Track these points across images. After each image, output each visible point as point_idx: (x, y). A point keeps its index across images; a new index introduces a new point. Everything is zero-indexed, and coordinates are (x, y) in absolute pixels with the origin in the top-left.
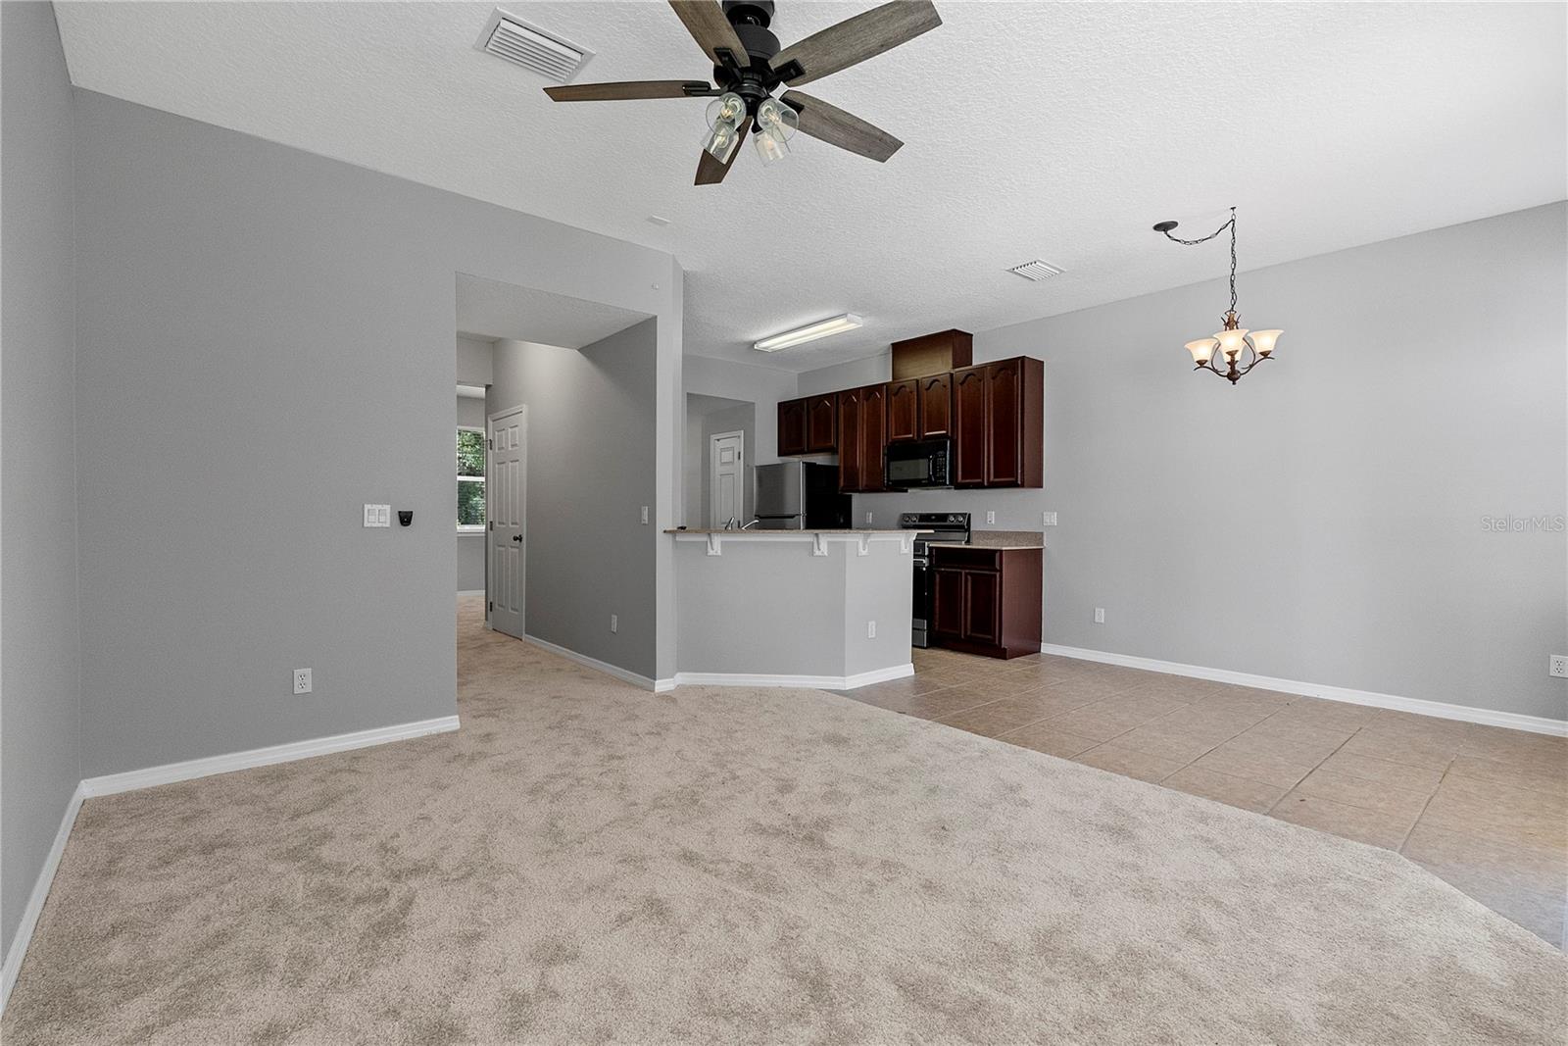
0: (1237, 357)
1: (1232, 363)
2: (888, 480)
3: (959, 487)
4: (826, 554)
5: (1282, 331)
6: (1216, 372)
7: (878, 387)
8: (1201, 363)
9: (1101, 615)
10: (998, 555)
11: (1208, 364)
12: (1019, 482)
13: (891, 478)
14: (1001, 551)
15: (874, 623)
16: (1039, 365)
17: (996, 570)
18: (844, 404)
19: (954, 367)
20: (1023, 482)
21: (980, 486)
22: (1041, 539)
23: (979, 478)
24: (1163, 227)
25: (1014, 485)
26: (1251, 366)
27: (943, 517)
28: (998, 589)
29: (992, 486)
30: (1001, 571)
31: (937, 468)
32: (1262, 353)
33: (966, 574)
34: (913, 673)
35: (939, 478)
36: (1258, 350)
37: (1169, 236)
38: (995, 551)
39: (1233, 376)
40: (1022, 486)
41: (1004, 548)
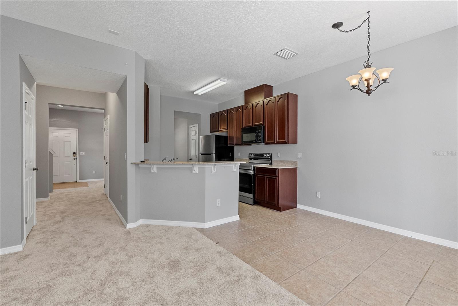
0: (371, 82)
1: (368, 86)
2: (243, 141)
3: (267, 144)
4: (197, 173)
5: (393, 69)
6: (361, 90)
7: (240, 107)
8: (354, 87)
9: (319, 194)
10: (277, 170)
11: (357, 87)
12: (287, 142)
13: (244, 140)
14: (279, 169)
15: (220, 200)
16: (296, 96)
17: (277, 177)
18: (229, 114)
19: (265, 98)
20: (288, 142)
21: (273, 143)
22: (297, 163)
23: (273, 140)
24: (336, 26)
25: (285, 143)
26: (377, 87)
27: (262, 155)
28: (277, 184)
29: (278, 143)
30: (278, 177)
31: (258, 136)
32: (383, 80)
33: (266, 177)
34: (239, 219)
35: (259, 140)
36: (381, 79)
37: (339, 30)
38: (277, 169)
39: (369, 92)
40: (288, 143)
41: (279, 168)
